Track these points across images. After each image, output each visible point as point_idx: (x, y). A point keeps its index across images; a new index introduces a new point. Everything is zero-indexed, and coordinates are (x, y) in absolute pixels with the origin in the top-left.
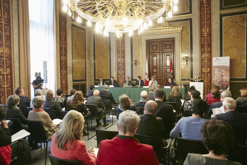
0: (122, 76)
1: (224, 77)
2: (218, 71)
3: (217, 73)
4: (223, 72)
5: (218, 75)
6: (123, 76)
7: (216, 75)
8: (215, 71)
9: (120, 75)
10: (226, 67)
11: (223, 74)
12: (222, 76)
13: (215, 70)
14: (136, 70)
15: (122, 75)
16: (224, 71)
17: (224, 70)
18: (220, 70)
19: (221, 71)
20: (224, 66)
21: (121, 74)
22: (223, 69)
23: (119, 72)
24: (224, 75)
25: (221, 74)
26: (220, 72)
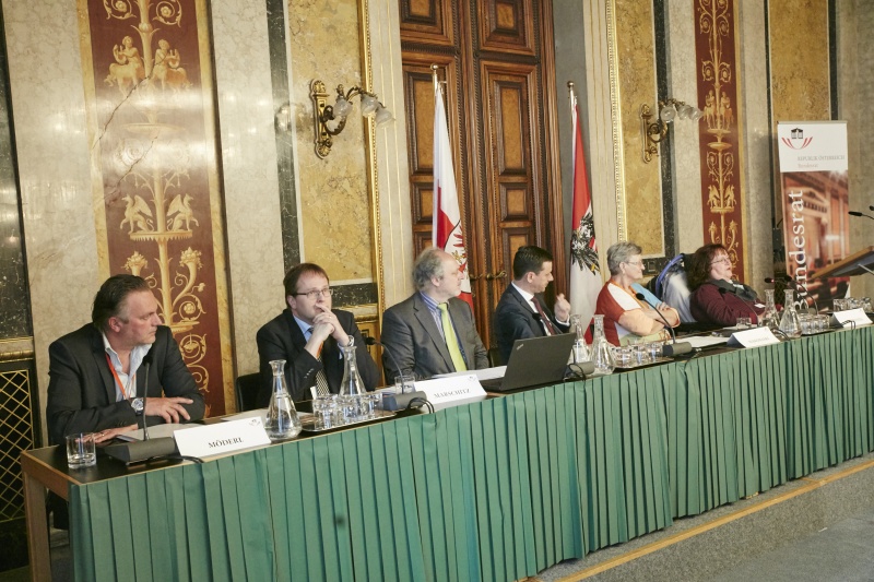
0: (176, 268)
1: (830, 238)
2: (805, 206)
3: (800, 214)
4: (823, 210)
5: (805, 224)
6: (190, 258)
7: (797, 224)
8: (791, 201)
9: (150, 250)
10: (833, 179)
11: (825, 218)
12: (822, 230)
13: (792, 196)
14: (320, 192)
15: (175, 248)
16: (826, 202)
17: (828, 194)
18: (811, 195)
19: (814, 201)
20: (825, 174)
21: (160, 235)
22: (822, 191)
23: (130, 214)
24: (829, 229)
25: (818, 220)
26: (813, 207)
